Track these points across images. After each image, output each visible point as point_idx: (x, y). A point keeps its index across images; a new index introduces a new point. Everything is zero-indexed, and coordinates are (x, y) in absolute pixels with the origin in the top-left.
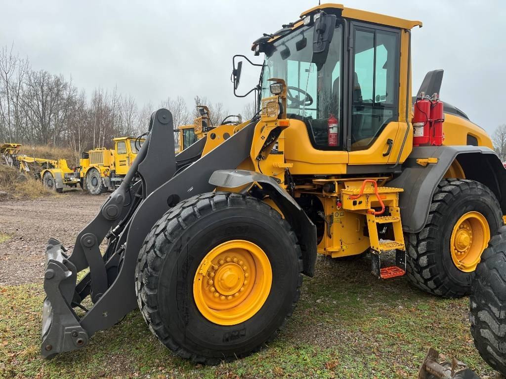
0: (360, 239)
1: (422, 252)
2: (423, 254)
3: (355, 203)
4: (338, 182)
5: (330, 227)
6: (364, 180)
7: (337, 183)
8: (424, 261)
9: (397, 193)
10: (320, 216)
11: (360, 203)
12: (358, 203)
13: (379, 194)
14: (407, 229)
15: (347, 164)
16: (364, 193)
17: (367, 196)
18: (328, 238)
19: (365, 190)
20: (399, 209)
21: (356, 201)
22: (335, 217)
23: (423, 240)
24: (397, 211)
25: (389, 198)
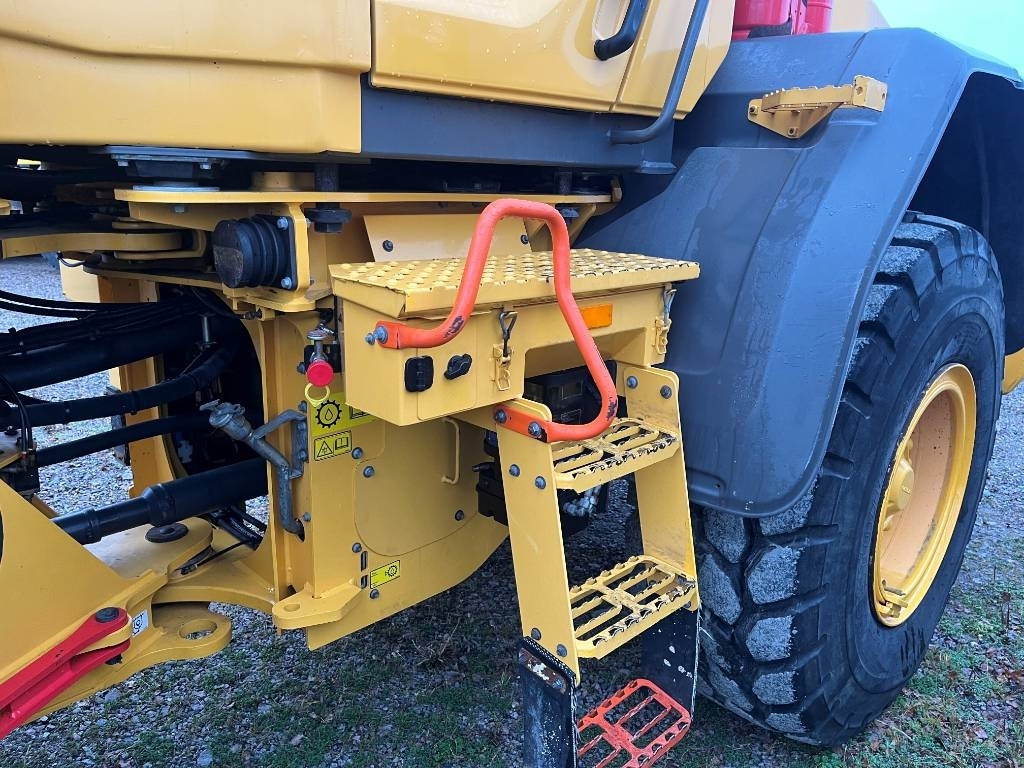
0: (459, 516)
1: (768, 599)
2: (774, 609)
3: (418, 377)
4: (309, 211)
5: (295, 481)
6: (478, 208)
7: (301, 224)
8: (772, 636)
9: (663, 286)
10: (219, 430)
11: (459, 368)
12: (440, 368)
13: (577, 297)
14: (715, 493)
15: (365, 77)
16: (482, 298)
17: (505, 315)
18: (289, 538)
19: (487, 278)
20: (672, 379)
21: (428, 361)
22: (314, 431)
23: (783, 538)
24: (665, 393)
25: (624, 320)
